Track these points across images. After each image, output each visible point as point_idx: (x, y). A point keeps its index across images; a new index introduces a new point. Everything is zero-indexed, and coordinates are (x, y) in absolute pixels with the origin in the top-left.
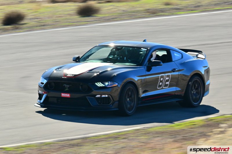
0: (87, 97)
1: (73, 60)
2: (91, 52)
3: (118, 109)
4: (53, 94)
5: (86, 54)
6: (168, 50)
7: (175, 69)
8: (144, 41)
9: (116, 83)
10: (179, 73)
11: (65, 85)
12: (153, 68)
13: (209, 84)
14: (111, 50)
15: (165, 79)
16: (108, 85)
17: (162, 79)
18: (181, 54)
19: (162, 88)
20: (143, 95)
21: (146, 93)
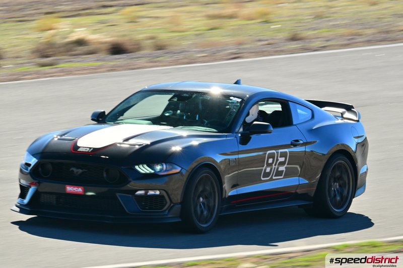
0: (118, 194)
1: (93, 120)
2: (129, 102)
3: (180, 220)
4: (48, 187)
5: (118, 108)
6: (285, 103)
7: (297, 141)
8: (236, 83)
9: (177, 167)
10: (308, 149)
11: (75, 170)
12: (254, 137)
13: (366, 173)
14: (170, 100)
15: (277, 160)
16: (161, 170)
17: (270, 161)
18: (310, 111)
19: (271, 179)
20: (231, 192)
21: (238, 189)
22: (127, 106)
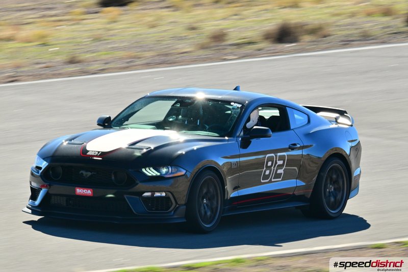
0: (125, 196)
1: (98, 125)
2: (133, 108)
3: (185, 221)
4: (59, 189)
5: (123, 113)
6: (282, 108)
7: (295, 145)
8: (236, 89)
9: (182, 170)
10: (305, 152)
12: (253, 141)
13: (359, 175)
14: (173, 105)
15: (276, 163)
16: (167, 173)
17: (270, 164)
18: (306, 116)
19: (270, 182)
20: (233, 194)
21: (239, 191)
22: (132, 111)
